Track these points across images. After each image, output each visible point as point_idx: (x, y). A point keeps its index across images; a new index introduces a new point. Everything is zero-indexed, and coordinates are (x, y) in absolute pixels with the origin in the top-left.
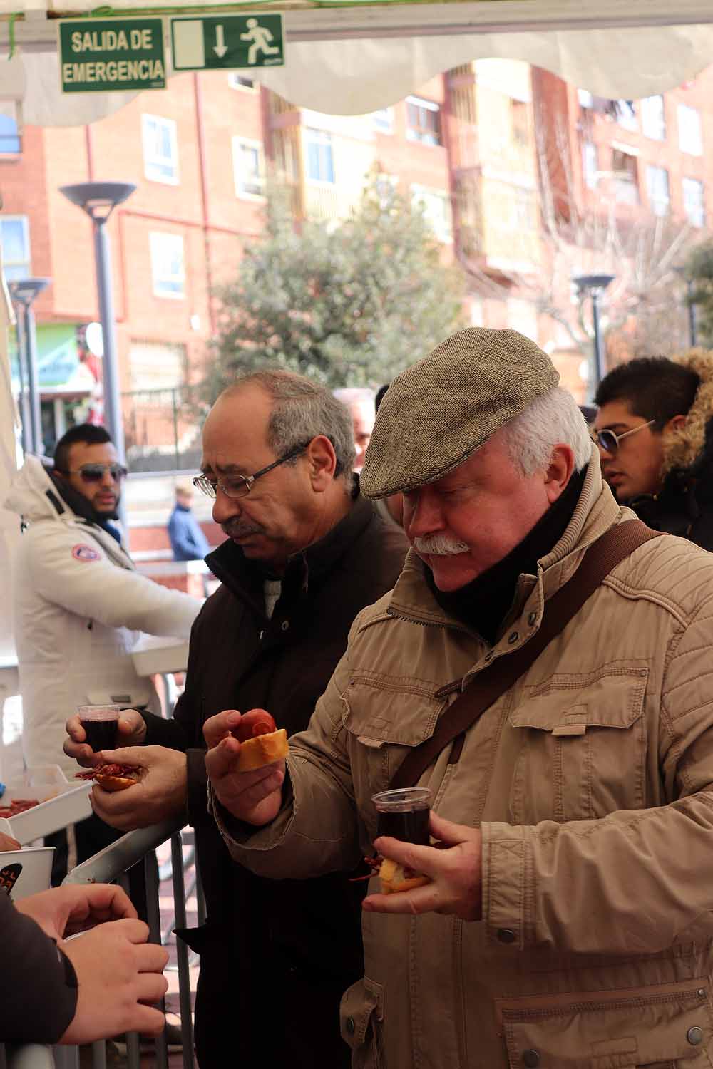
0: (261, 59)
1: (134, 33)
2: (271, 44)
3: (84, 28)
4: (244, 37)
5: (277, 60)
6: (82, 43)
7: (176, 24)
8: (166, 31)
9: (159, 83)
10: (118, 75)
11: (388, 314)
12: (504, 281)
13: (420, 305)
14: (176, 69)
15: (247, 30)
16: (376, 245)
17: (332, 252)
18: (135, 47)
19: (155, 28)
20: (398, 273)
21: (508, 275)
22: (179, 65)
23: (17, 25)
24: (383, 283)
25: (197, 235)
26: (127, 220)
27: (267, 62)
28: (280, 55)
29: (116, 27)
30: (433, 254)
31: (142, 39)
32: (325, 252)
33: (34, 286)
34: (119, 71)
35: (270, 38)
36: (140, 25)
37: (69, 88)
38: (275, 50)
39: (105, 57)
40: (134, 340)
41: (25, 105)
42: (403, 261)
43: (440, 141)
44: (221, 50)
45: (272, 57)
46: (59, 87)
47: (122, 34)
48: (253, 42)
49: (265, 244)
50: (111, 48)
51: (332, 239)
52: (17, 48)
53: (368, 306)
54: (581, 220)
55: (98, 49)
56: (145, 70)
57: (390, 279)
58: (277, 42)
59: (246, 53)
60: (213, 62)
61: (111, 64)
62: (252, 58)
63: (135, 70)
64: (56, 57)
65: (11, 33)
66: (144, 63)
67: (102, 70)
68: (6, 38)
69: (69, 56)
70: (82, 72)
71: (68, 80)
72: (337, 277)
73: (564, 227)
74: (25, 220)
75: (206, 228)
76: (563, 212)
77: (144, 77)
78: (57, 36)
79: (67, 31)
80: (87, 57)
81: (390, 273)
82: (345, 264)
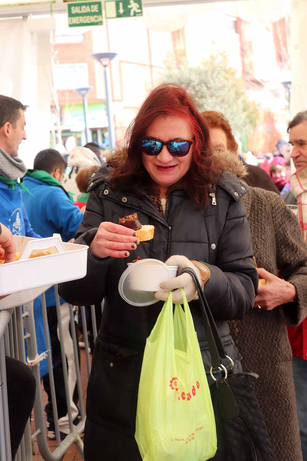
0: (135, 14)
1: (92, 6)
2: (138, 9)
3: (75, 5)
4: (129, 6)
5: (141, 14)
6: (75, 10)
7: (107, 3)
8: (103, 5)
9: (101, 23)
10: (87, 21)
11: (211, 96)
12: (258, 83)
13: (222, 93)
14: (107, 18)
15: (130, 4)
16: (206, 72)
17: (191, 75)
18: (93, 11)
19: (99, 4)
20: (214, 82)
21: (259, 81)
22: (108, 17)
23: (53, 5)
24: (209, 86)
25: (148, 69)
26: (122, 64)
27: (137, 15)
28: (141, 12)
29: (86, 4)
30: (233, 74)
31: (95, 8)
32: (188, 75)
33: (86, 89)
34: (87, 19)
35: (138, 6)
36: (94, 3)
37: (71, 25)
38: (139, 11)
39: (83, 15)
40: (125, 108)
41: (56, 32)
42: (216, 77)
43: (237, 32)
44: (121, 11)
45: (138, 13)
46: (67, 25)
47: (88, 7)
48: (132, 8)
49: (167, 72)
50: (85, 12)
51: (191, 70)
52: (53, 13)
53: (204, 94)
54: (286, 61)
55: (80, 12)
56: (96, 19)
57: (212, 84)
58: (140, 8)
59: (130, 12)
60: (119, 16)
61: (85, 17)
62: (132, 13)
63: (92, 19)
64: (66, 15)
65: (51, 7)
66: (96, 16)
67: (82, 19)
68: (50, 10)
69: (71, 15)
70: (75, 20)
71: (71, 23)
72: (192, 84)
73: (280, 63)
74: (85, 65)
75: (151, 66)
76: (280, 58)
77: (96, 21)
78: (66, 8)
79: (70, 6)
80: (77, 15)
81: (211, 81)
82: (195, 79)
